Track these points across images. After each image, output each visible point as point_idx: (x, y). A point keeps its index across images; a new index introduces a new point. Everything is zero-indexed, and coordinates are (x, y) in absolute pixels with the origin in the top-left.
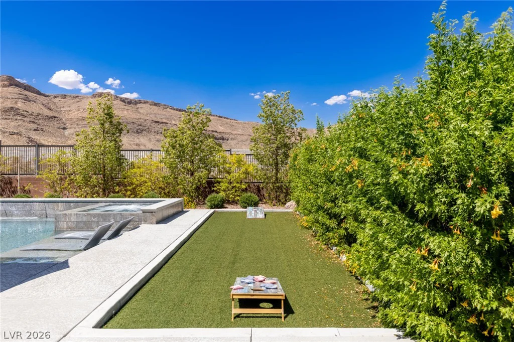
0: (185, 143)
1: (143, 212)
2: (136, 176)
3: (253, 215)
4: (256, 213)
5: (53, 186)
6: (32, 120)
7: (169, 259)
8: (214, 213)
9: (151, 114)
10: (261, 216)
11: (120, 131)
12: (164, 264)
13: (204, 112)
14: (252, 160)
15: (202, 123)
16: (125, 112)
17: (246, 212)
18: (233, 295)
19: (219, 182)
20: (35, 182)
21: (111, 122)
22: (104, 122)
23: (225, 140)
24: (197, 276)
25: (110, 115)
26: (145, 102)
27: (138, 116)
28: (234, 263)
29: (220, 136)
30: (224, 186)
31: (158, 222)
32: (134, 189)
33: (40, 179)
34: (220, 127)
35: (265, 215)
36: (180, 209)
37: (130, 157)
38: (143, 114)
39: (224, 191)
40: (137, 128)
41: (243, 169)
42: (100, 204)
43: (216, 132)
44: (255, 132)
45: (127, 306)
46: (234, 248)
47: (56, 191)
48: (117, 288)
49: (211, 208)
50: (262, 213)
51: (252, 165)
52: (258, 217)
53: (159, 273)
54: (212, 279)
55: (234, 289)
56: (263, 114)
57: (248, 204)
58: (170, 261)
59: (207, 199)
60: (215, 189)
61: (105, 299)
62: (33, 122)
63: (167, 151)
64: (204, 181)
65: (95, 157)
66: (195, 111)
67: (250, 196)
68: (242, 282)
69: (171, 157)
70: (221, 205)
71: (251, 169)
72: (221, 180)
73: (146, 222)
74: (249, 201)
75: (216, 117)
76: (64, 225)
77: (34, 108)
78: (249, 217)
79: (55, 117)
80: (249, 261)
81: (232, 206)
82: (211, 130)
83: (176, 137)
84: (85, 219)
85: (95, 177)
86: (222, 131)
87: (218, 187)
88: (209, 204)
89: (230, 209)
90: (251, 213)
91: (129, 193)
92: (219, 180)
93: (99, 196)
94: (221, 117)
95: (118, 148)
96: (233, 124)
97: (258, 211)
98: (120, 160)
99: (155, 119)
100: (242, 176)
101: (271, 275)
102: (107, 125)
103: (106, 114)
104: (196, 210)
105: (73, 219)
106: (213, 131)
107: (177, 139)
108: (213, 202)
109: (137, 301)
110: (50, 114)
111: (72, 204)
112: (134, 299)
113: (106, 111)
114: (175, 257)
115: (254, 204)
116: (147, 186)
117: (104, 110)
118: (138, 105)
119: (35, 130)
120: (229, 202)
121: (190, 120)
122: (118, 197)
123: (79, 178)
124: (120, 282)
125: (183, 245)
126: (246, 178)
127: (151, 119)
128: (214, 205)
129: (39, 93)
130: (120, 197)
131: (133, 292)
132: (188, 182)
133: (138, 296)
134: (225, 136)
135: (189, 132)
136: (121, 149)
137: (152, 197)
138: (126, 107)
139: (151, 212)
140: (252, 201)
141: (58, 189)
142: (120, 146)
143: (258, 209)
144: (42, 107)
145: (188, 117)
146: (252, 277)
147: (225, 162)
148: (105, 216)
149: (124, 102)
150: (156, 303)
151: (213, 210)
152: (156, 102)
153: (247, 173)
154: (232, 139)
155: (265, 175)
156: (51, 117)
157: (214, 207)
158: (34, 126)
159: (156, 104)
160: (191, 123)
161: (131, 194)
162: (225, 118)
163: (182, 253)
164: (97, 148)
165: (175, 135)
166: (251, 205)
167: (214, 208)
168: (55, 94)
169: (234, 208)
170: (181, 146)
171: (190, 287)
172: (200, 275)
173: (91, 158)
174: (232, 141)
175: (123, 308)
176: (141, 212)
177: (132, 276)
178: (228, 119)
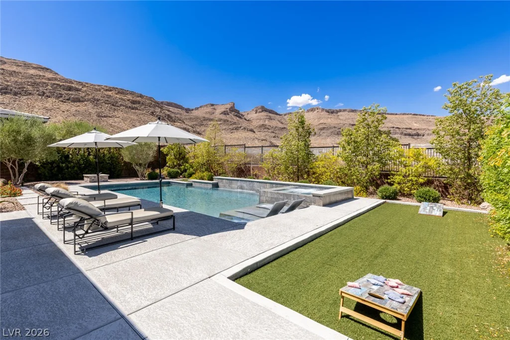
0: (359, 140)
1: (313, 196)
2: (319, 166)
3: (428, 211)
4: (431, 209)
5: (269, 172)
6: (273, 131)
7: (317, 238)
8: (383, 203)
9: (349, 119)
10: (437, 212)
11: (310, 133)
12: (310, 242)
13: (380, 111)
14: (432, 154)
15: (377, 121)
16: (329, 120)
17: (420, 207)
18: (342, 292)
19: (393, 175)
20: (260, 169)
21: (303, 127)
22: (299, 127)
23: (420, 135)
24: (331, 260)
25: (302, 123)
26: (344, 111)
27: (339, 121)
28: (376, 257)
29: (415, 132)
30: (397, 179)
31: (324, 205)
32: (318, 176)
33: (261, 168)
34: (415, 125)
35: (444, 213)
36: (350, 196)
37: (316, 152)
38: (342, 120)
39: (399, 183)
40: (338, 131)
41: (422, 163)
42: (290, 187)
43: (411, 129)
44: (439, 124)
45: (262, 268)
46: (385, 241)
47: (270, 176)
48: (261, 252)
49: (383, 198)
50: (440, 211)
51: (435, 159)
52: (433, 214)
53: (301, 248)
54: (343, 267)
55: (349, 286)
56: (449, 104)
57: (424, 198)
58: (317, 240)
59: (378, 190)
60: (389, 181)
61: (249, 258)
62: (273, 132)
63: (344, 147)
64: (377, 173)
65: (292, 153)
66: (370, 111)
67: (429, 191)
68: (368, 281)
69: (346, 152)
70: (394, 196)
71: (432, 163)
72: (395, 173)
73: (315, 203)
74: (427, 195)
75: (410, 116)
76: (264, 198)
77: (274, 123)
78: (421, 211)
79: (285, 128)
80: (395, 260)
81: (408, 199)
82: (405, 127)
83: (351, 135)
84: (276, 196)
85: (291, 167)
86: (417, 128)
87: (392, 180)
88: (380, 194)
89: (404, 201)
90: (425, 209)
91: (313, 180)
92: (393, 172)
93: (293, 180)
94: (416, 115)
95: (307, 146)
96: (430, 120)
97: (435, 208)
98: (309, 154)
99: (352, 123)
100: (420, 170)
101: (416, 283)
102: (301, 130)
103: (299, 122)
104: (367, 199)
105: (269, 195)
106: (406, 129)
107: (352, 136)
108: (384, 194)
109: (271, 267)
110: (282, 126)
111: (274, 185)
112: (269, 265)
113: (300, 120)
114: (323, 238)
115: (433, 200)
116: (327, 175)
117: (299, 119)
118: (339, 114)
119: (274, 137)
120: (403, 195)
121: (365, 120)
122: (304, 183)
123: (283, 167)
124: (267, 248)
125: (335, 228)
126: (425, 172)
127: (349, 123)
128: (385, 196)
129: (277, 114)
130: (306, 183)
131: (272, 258)
132: (361, 173)
133: (274, 263)
134: (420, 132)
135: (362, 130)
136: (310, 147)
137: (329, 184)
138: (330, 116)
139: (319, 196)
140: (431, 196)
141: (271, 175)
142: (309, 145)
143: (436, 206)
144: (278, 122)
145: (363, 117)
146: (385, 278)
147: (401, 156)
148: (288, 196)
149: (329, 112)
150: (283, 274)
151: (384, 200)
152: (353, 109)
153: (427, 167)
154: (428, 135)
155: (451, 170)
156: (283, 128)
157: (385, 197)
158: (273, 135)
159: (353, 111)
160: (366, 122)
161: (315, 181)
162: (420, 115)
163: (331, 235)
164: (293, 146)
165: (351, 133)
166: (429, 201)
167: (385, 199)
168: (285, 113)
169: (408, 201)
170: (355, 142)
171: (319, 268)
172: (335, 259)
173: (289, 154)
174: (428, 137)
175: (259, 270)
176: (311, 195)
177: (278, 245)
178: (424, 115)
